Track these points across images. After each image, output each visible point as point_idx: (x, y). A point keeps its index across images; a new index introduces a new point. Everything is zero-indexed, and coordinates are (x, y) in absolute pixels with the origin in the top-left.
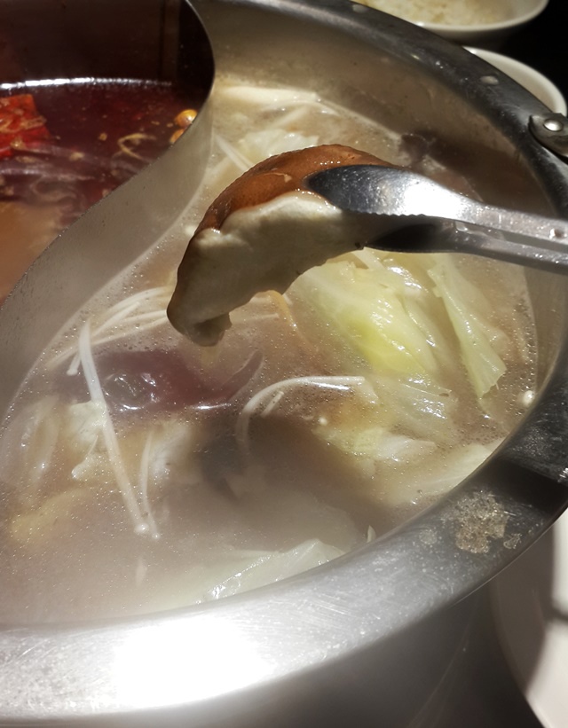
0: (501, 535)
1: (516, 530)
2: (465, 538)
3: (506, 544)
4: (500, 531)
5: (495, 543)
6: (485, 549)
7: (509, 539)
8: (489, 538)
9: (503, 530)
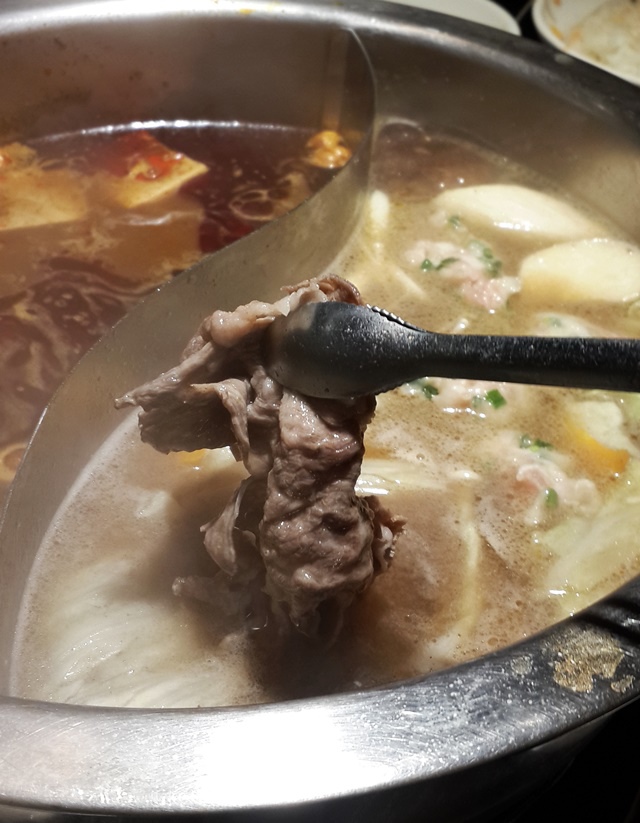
0: (611, 675)
1: (630, 672)
2: (566, 673)
3: (615, 686)
4: (609, 671)
5: (601, 683)
6: (589, 688)
7: (619, 680)
8: (594, 676)
9: (614, 670)
